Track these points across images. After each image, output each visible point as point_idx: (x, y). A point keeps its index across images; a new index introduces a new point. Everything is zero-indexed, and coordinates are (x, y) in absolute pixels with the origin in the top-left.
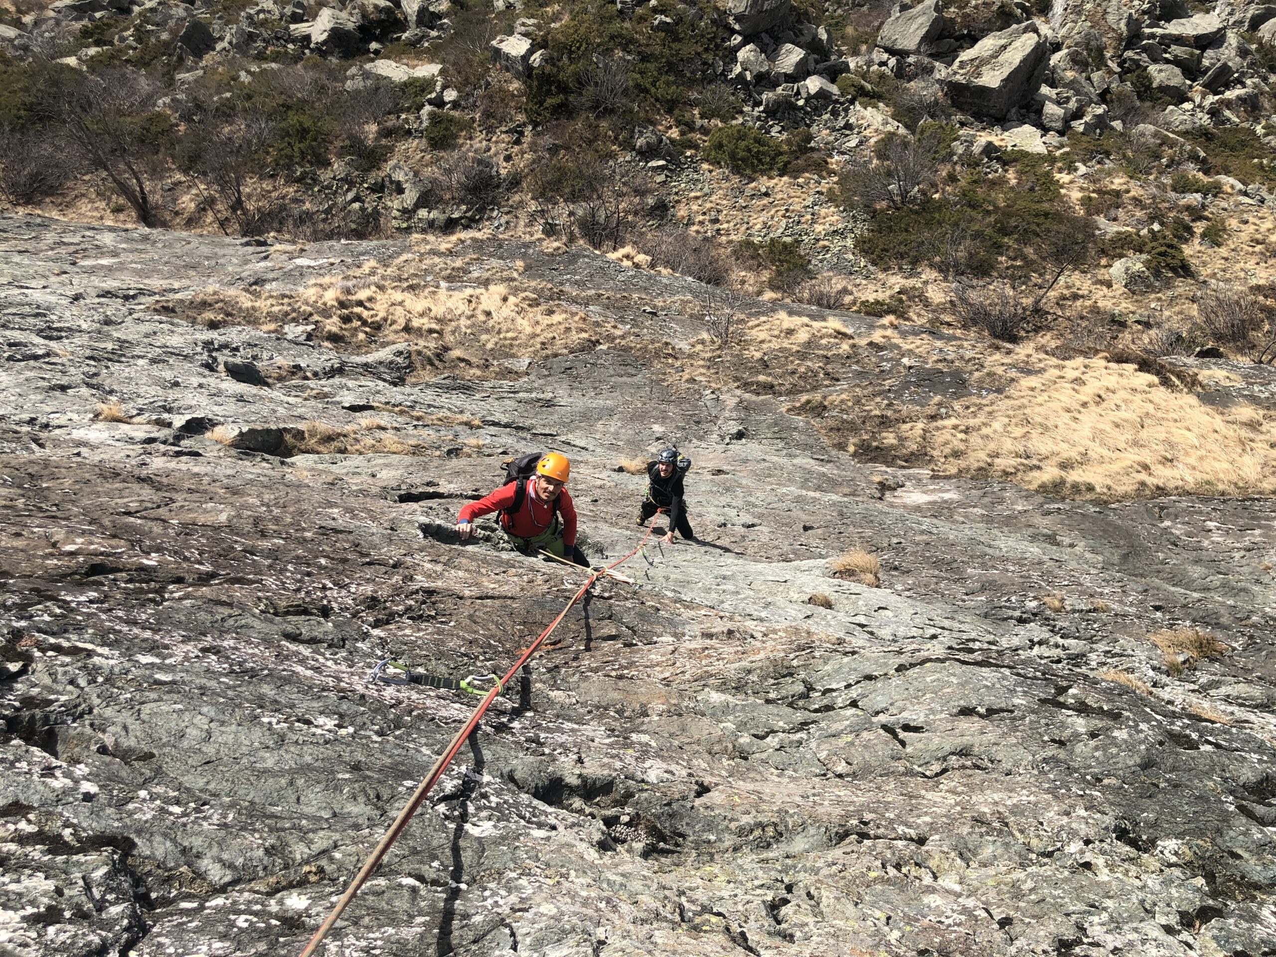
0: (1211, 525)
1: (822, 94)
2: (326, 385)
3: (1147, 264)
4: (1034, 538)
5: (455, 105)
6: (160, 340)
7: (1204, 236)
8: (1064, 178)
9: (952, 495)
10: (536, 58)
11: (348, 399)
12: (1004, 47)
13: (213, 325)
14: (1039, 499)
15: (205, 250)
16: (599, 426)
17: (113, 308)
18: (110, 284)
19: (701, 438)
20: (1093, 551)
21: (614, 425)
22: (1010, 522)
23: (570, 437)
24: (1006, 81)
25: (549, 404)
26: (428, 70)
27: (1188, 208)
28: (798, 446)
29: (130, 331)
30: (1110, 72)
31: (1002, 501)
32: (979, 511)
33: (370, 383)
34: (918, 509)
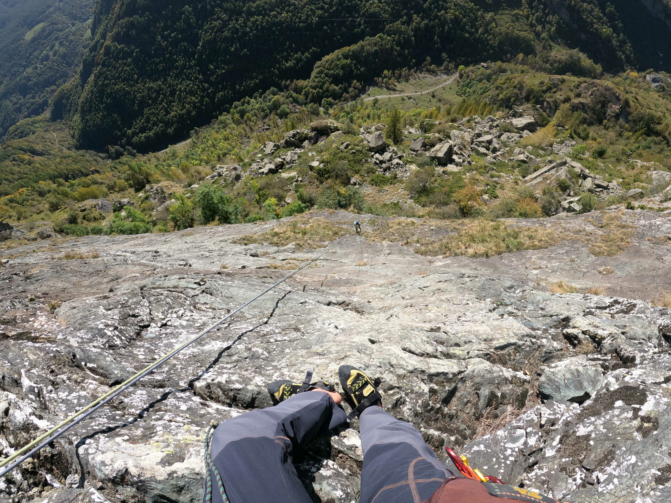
0: (513, 259)
1: (398, 164)
2: (275, 255)
3: (489, 196)
4: (471, 269)
5: (301, 181)
6: (234, 250)
7: (500, 188)
8: (464, 177)
9: (449, 262)
10: (322, 165)
11: (281, 258)
12: (442, 147)
13: (246, 244)
14: (471, 259)
15: (243, 227)
16: (350, 256)
17: (223, 244)
18: (222, 238)
19: (378, 256)
20: (486, 270)
21: (354, 256)
22: (464, 266)
23: (342, 260)
24: (445, 154)
25: (335, 253)
26: (293, 174)
27: (495, 181)
28: (406, 254)
29: (227, 249)
30: (469, 150)
31: (462, 261)
32: (456, 265)
33: (286, 253)
34: (440, 266)
